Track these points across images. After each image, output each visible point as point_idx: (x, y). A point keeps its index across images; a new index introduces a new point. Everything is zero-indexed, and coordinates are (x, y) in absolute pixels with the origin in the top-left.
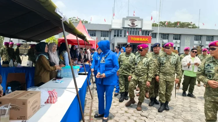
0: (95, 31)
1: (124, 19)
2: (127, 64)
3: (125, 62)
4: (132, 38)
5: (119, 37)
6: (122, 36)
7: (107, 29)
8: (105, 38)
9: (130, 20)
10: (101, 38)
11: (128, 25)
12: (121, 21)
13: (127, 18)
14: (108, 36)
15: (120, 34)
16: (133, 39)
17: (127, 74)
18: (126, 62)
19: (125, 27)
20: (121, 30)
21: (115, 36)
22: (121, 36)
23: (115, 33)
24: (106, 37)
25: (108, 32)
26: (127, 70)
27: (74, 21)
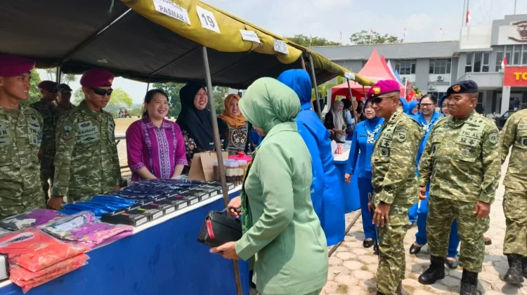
0: (415, 60)
1: (497, 24)
2: (450, 155)
3: (442, 146)
4: (517, 74)
5: (481, 72)
6: (490, 69)
7: (447, 54)
8: (440, 77)
9: (514, 24)
10: (428, 78)
11: (510, 38)
12: (487, 30)
13: (508, 20)
14: (448, 72)
15: (482, 65)
16: (520, 76)
17: (449, 193)
18: (448, 149)
19: (500, 43)
20: (487, 54)
21: (468, 69)
22: (486, 69)
23: (469, 63)
24: (444, 73)
25: (449, 60)
26: (452, 181)
27: (364, 40)
